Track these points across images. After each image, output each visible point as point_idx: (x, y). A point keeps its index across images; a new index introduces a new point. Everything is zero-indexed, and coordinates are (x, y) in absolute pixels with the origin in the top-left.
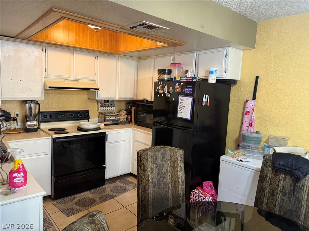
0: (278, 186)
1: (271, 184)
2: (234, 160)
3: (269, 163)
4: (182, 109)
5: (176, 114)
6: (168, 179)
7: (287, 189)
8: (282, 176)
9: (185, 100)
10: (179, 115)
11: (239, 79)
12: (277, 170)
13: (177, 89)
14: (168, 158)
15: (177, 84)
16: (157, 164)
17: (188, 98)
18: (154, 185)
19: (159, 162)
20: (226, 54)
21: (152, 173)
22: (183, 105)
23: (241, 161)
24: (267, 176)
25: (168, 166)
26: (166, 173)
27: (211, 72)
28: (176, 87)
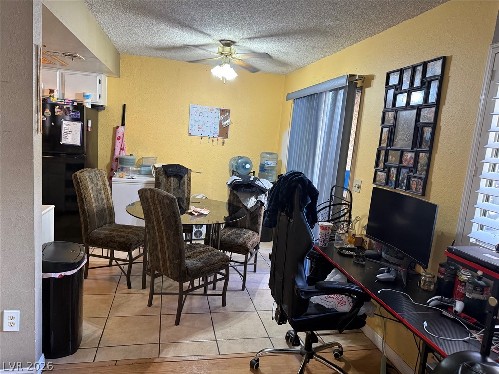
0: (170, 186)
1: (165, 186)
2: (125, 179)
3: (162, 173)
4: (69, 135)
5: (60, 140)
6: (103, 195)
7: (176, 187)
8: (171, 179)
9: (72, 125)
10: (64, 141)
11: (106, 105)
12: (167, 176)
13: (58, 112)
14: (99, 177)
15: (57, 107)
16: (93, 183)
17: (75, 123)
18: (95, 201)
19: (95, 181)
20: (100, 80)
21: (92, 190)
22: (70, 130)
23: (132, 178)
24: (162, 181)
25: (101, 184)
26: (100, 190)
27: (86, 97)
28: (56, 110)
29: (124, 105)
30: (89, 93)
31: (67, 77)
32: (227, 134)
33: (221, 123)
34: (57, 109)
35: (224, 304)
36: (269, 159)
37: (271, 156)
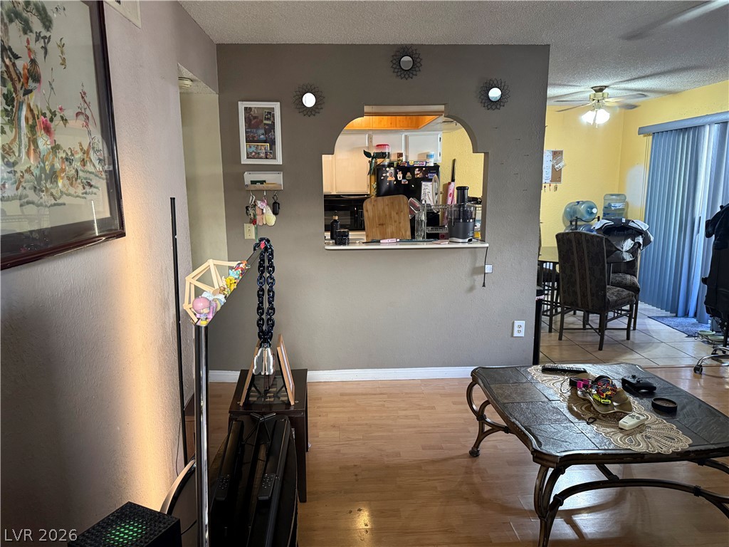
4: (427, 195)
13: (418, 174)
15: (417, 169)
20: (440, 138)
22: (428, 191)
27: (429, 156)
28: (416, 173)
29: (454, 161)
30: (432, 153)
31: (410, 139)
32: (560, 178)
33: (553, 166)
34: (417, 171)
35: (628, 338)
36: (616, 201)
37: (618, 198)
